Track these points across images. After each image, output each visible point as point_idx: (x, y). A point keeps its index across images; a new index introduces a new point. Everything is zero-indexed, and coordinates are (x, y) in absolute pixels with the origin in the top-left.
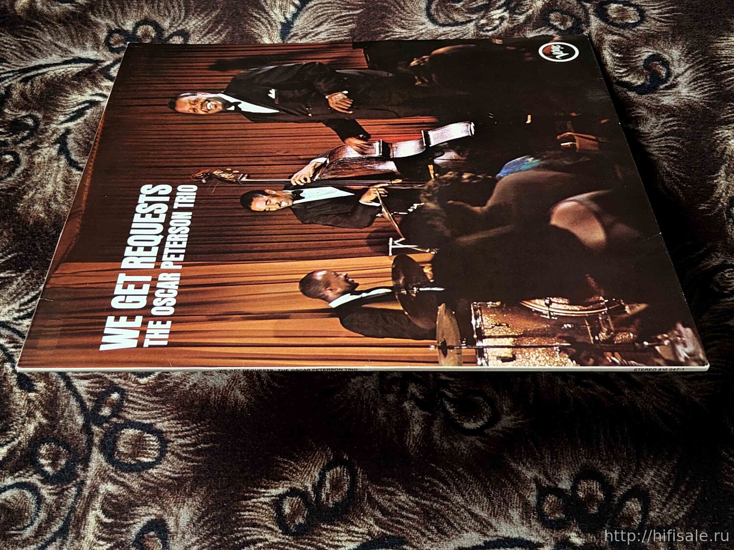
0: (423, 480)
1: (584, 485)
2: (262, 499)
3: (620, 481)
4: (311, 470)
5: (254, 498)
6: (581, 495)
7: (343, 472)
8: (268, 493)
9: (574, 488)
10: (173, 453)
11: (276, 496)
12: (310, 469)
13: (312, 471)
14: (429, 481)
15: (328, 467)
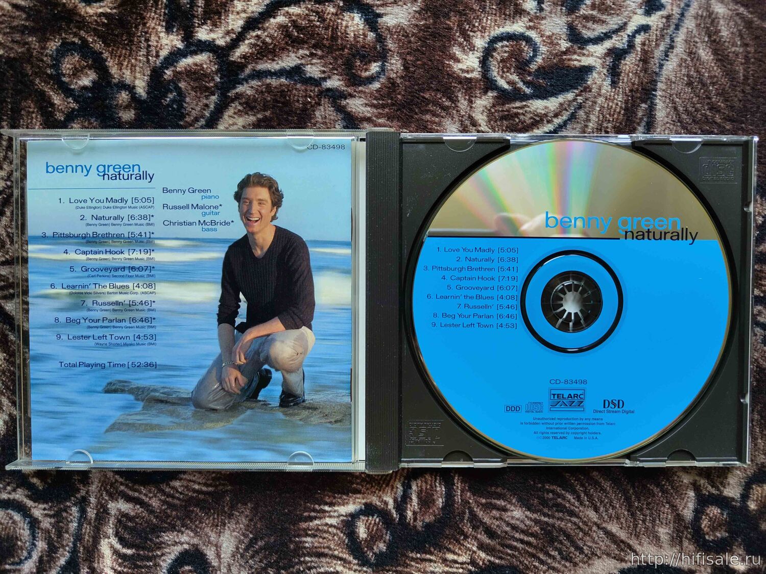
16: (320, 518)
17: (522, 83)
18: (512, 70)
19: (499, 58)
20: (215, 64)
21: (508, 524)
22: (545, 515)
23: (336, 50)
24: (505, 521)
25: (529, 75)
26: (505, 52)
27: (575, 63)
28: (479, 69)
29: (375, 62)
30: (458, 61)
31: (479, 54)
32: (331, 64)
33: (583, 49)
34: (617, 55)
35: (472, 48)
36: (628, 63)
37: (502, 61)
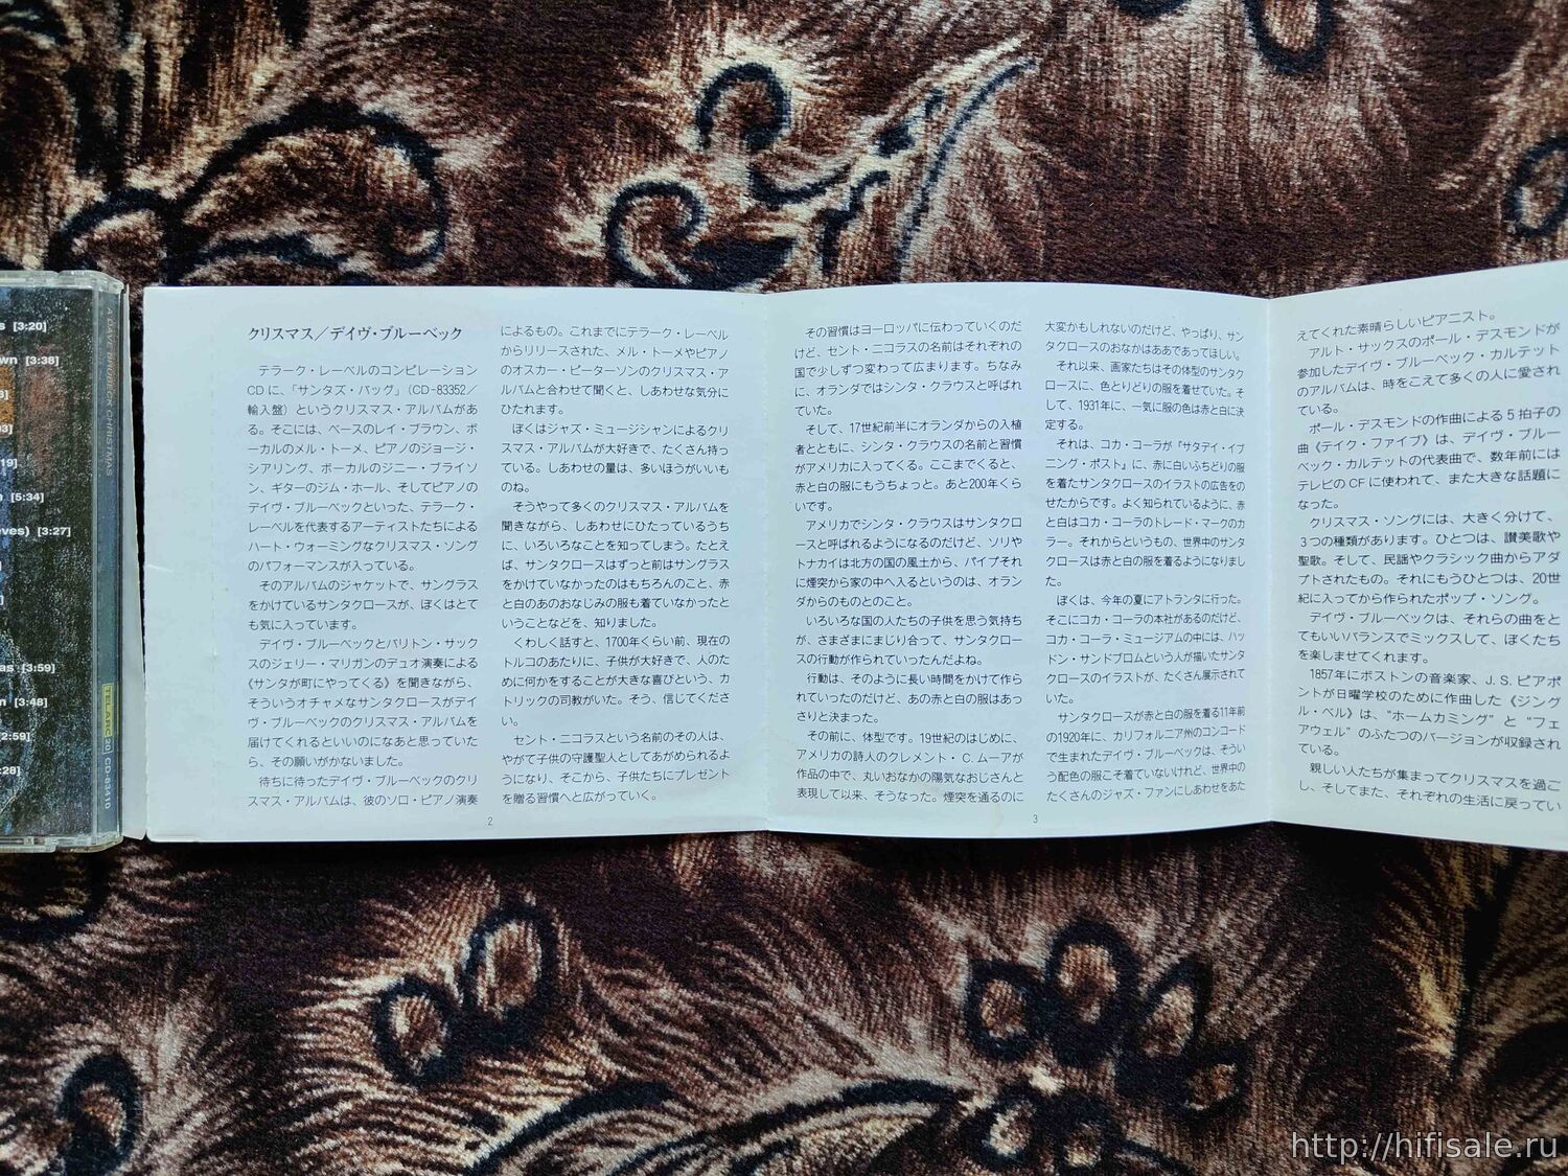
0: (709, 951)
1: (1074, 955)
2: (342, 1004)
3: (1158, 947)
4: (450, 932)
5: (321, 999)
6: (1067, 980)
7: (526, 936)
8: (354, 988)
9: (1054, 965)
10: (123, 895)
11: (373, 996)
12: (446, 930)
13: (453, 935)
14: (725, 954)
15: (490, 924)
16: (329, 1001)
17: (673, 267)
18: (658, 245)
19: (635, 223)
20: (158, 229)
21: (650, 1011)
22: (713, 995)
23: (363, 209)
24: (645, 1006)
25: (686, 254)
26: (647, 213)
27: (764, 233)
28: (602, 244)
29: (428, 229)
30: (565, 228)
31: (603, 219)
32: (354, 231)
33: (777, 209)
34: (832, 222)
35: (591, 207)
36: (851, 234)
37: (642, 229)
